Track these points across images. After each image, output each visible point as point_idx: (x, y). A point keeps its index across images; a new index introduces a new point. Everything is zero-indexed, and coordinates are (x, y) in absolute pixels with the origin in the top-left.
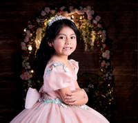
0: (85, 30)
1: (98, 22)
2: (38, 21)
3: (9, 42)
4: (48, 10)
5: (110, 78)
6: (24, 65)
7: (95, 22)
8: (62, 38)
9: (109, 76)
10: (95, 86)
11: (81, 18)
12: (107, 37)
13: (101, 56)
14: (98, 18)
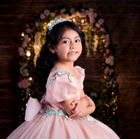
0: (88, 34)
1: (101, 26)
2: (37, 24)
3: (6, 47)
4: (47, 12)
5: (114, 86)
6: (21, 72)
7: (98, 25)
8: (65, 42)
9: (113, 83)
10: (98, 94)
11: (83, 21)
12: (110, 41)
13: (104, 62)
14: (101, 21)
